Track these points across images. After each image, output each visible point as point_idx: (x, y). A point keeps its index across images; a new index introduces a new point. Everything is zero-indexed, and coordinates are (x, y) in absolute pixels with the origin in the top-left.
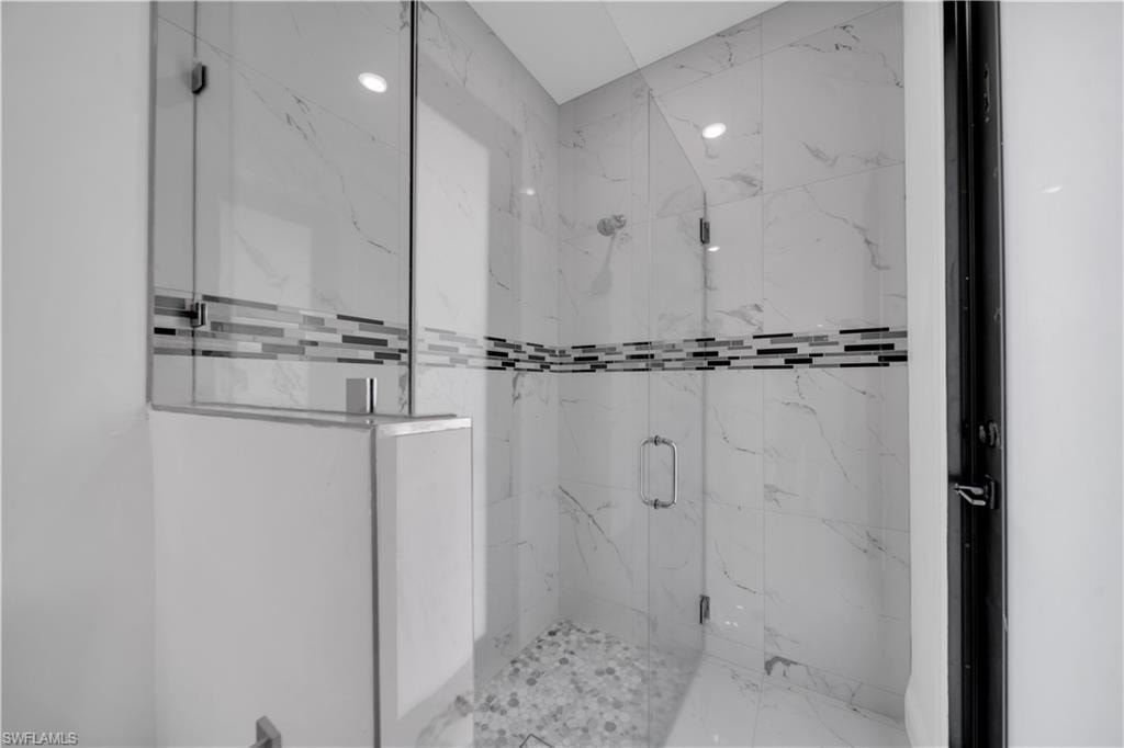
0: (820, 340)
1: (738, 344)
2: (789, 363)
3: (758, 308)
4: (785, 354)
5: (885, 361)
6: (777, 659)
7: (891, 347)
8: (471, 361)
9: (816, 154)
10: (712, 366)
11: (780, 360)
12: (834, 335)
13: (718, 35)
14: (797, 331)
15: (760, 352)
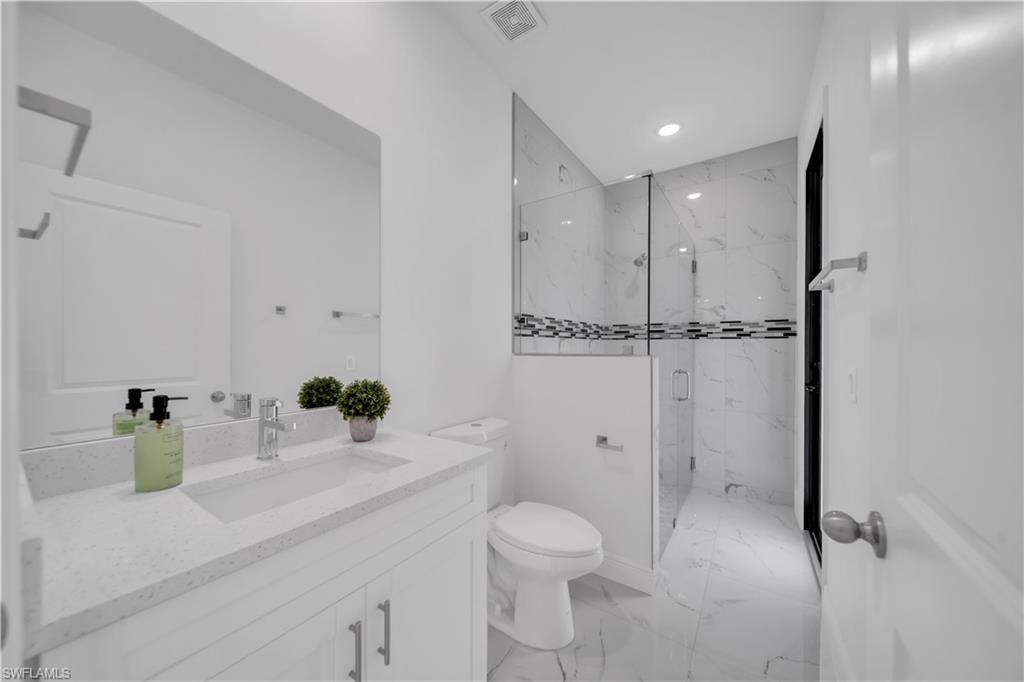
0: (756, 325)
1: (712, 326)
2: (739, 336)
3: (723, 307)
4: (737, 331)
5: (786, 336)
6: (732, 485)
7: (789, 329)
8: (577, 335)
9: (755, 232)
10: (697, 337)
11: (734, 335)
12: (762, 323)
13: (703, 163)
14: (743, 320)
15: (724, 330)
